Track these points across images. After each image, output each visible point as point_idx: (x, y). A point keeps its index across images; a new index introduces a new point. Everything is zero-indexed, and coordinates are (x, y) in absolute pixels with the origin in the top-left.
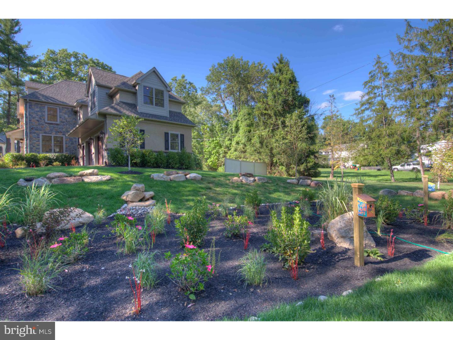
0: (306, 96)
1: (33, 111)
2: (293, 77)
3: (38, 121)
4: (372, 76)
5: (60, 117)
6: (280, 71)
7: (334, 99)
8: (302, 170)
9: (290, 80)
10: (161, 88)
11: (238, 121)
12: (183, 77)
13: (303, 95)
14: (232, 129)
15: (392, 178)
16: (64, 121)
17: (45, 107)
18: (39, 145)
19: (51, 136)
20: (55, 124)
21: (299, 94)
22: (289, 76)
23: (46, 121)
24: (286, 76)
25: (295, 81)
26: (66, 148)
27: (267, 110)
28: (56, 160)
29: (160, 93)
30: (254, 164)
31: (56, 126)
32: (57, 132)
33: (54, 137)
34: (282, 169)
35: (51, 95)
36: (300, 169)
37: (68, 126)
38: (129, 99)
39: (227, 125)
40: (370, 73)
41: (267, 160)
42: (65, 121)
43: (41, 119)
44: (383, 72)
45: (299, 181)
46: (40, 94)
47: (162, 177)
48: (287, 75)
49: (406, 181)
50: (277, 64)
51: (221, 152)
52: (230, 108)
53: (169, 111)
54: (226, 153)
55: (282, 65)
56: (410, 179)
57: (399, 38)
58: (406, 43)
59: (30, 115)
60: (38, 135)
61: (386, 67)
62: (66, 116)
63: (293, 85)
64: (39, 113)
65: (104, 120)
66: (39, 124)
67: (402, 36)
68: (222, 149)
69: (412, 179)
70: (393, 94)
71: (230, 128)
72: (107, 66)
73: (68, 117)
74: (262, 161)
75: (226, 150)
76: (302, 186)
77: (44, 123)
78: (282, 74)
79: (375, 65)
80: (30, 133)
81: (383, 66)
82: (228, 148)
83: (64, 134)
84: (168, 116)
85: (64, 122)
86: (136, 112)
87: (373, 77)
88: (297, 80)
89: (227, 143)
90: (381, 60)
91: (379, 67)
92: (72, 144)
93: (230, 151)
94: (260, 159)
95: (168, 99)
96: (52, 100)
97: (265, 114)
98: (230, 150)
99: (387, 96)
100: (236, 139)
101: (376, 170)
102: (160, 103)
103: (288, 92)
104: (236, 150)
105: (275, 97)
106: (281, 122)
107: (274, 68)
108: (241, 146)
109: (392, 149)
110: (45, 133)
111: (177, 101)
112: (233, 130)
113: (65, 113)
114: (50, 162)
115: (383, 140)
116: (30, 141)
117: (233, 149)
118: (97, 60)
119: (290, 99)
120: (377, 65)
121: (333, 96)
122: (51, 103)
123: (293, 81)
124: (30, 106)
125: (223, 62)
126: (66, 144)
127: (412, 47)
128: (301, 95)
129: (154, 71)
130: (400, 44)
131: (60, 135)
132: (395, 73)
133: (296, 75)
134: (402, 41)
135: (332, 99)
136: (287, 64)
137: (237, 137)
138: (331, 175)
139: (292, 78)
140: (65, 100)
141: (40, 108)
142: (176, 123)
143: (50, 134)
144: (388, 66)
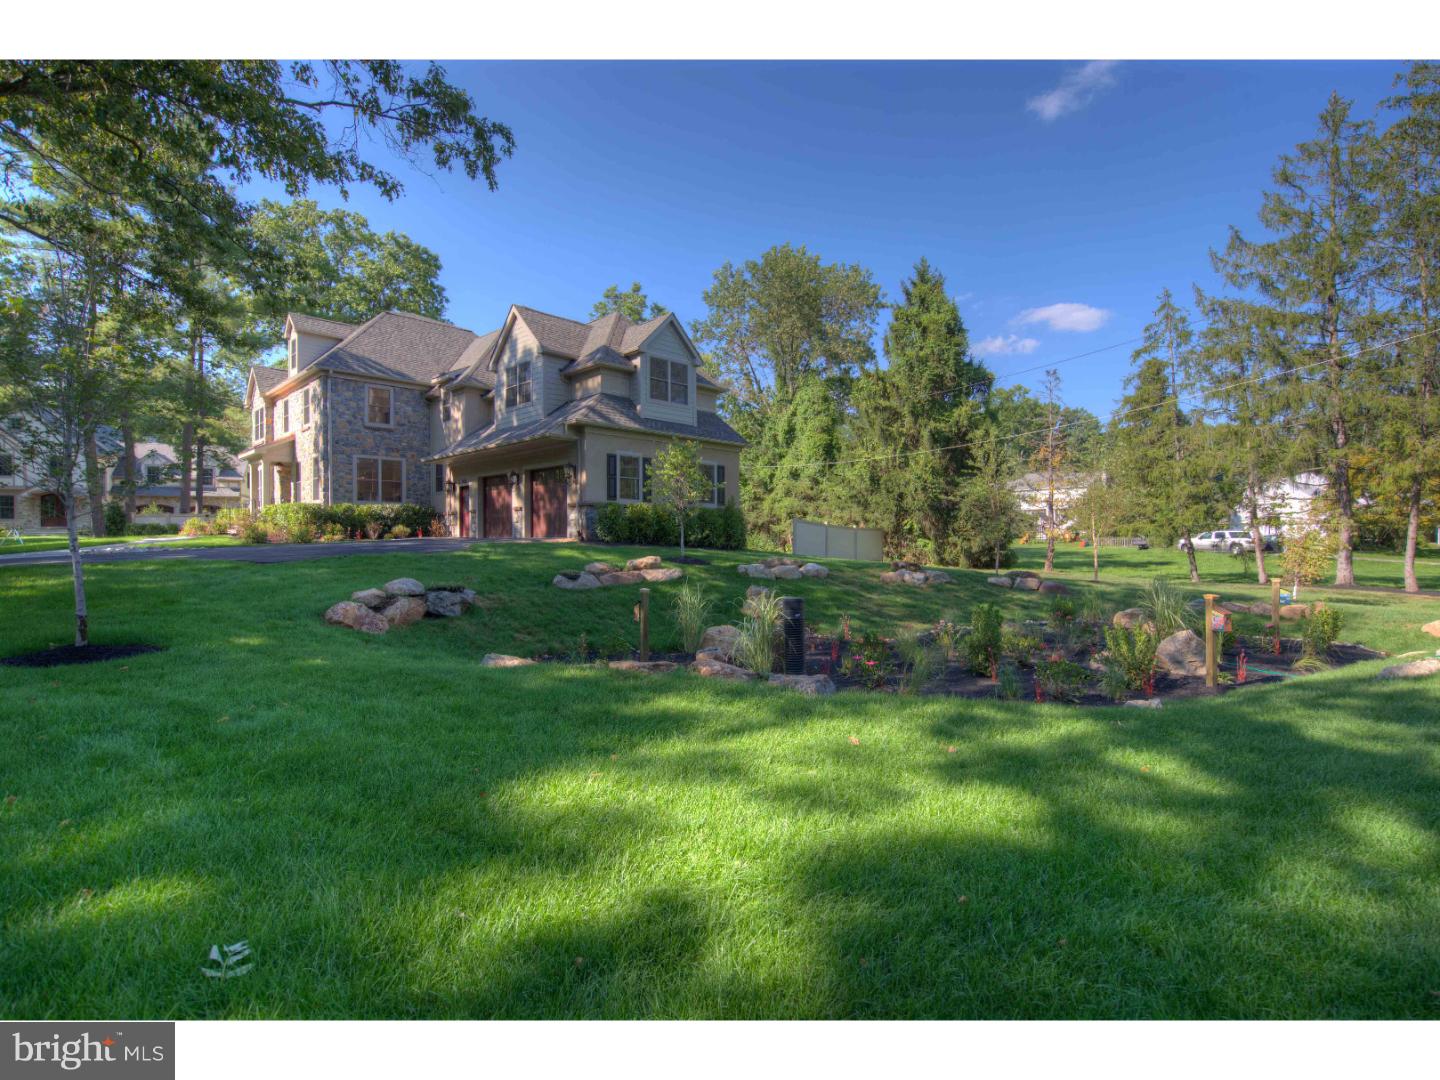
0: (985, 366)
1: (339, 399)
2: (956, 319)
3: (350, 422)
4: (1150, 337)
5: (396, 413)
6: (923, 301)
7: (1058, 378)
8: (975, 549)
9: (948, 326)
10: (684, 360)
11: (794, 414)
12: (637, 289)
13: (976, 362)
14: (775, 437)
15: (1194, 573)
16: (403, 421)
17: (363, 387)
18: (350, 483)
19: (376, 461)
20: (385, 430)
21: (967, 360)
22: (944, 317)
23: (368, 424)
24: (937, 317)
25: (961, 330)
26: (409, 490)
27: (888, 398)
28: (396, 520)
29: (680, 371)
30: (856, 534)
31: (387, 435)
32: (389, 450)
33: (384, 462)
34: (925, 546)
35: (373, 357)
36: (971, 548)
37: (411, 434)
38: (619, 388)
39: (762, 425)
40: (1147, 329)
41: (887, 524)
42: (406, 422)
43: (355, 418)
44: (1176, 329)
45: (1013, 580)
46: (352, 356)
47: (762, 573)
48: (939, 313)
49: (1223, 581)
50: (914, 284)
51: (746, 497)
52: (768, 379)
53: (699, 412)
54: (758, 499)
55: (925, 288)
56: (1231, 575)
57: (1213, 256)
58: (1230, 270)
59: (333, 408)
60: (349, 456)
61: (1183, 320)
62: (409, 409)
63: (956, 339)
64: (353, 404)
65: (575, 438)
66: (352, 431)
67: (1221, 252)
68: (748, 488)
69: (1235, 575)
70: (1198, 385)
71: (767, 435)
72: (426, 252)
73: (414, 411)
74: (871, 525)
75: (760, 490)
76: (1022, 590)
77: (362, 429)
78: (928, 310)
79: (1159, 311)
80: (334, 453)
81: (1177, 316)
82: (767, 486)
83: (403, 456)
84: (696, 425)
85: (403, 425)
86: (635, 418)
87: (1153, 339)
88: (964, 326)
89: (762, 473)
90: (1172, 301)
91: (1167, 317)
92: (421, 479)
93: (773, 495)
94: (866, 521)
95: (695, 384)
96: (379, 371)
97: (885, 409)
98: (771, 491)
99: (1186, 388)
100: (787, 464)
101: (1136, 549)
102: (681, 395)
103: (945, 356)
104: (788, 493)
105: (911, 368)
106: (931, 432)
107: (908, 294)
108: (804, 484)
109: (1197, 511)
110: (364, 452)
111: (708, 386)
112: (780, 438)
113: (407, 403)
114: (386, 525)
115: (1177, 488)
116: (333, 473)
117: (779, 490)
118: (404, 237)
119: (950, 374)
120: (1163, 312)
121: (1055, 373)
122: (378, 379)
123: (954, 329)
124: (335, 384)
125: (760, 262)
126: (408, 479)
127: (1243, 277)
128: (970, 364)
129: (672, 323)
130: (1217, 270)
131: (394, 457)
132: (1205, 335)
133: (961, 314)
134: (1220, 265)
135: (1052, 379)
136: (938, 284)
137: (788, 458)
138: (1047, 563)
139: (952, 323)
140: (402, 368)
141: (354, 389)
142: (712, 440)
143: (375, 454)
144: (1189, 319)
